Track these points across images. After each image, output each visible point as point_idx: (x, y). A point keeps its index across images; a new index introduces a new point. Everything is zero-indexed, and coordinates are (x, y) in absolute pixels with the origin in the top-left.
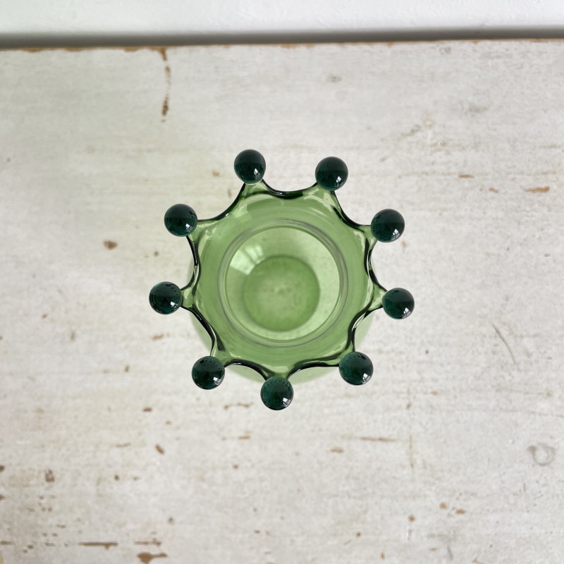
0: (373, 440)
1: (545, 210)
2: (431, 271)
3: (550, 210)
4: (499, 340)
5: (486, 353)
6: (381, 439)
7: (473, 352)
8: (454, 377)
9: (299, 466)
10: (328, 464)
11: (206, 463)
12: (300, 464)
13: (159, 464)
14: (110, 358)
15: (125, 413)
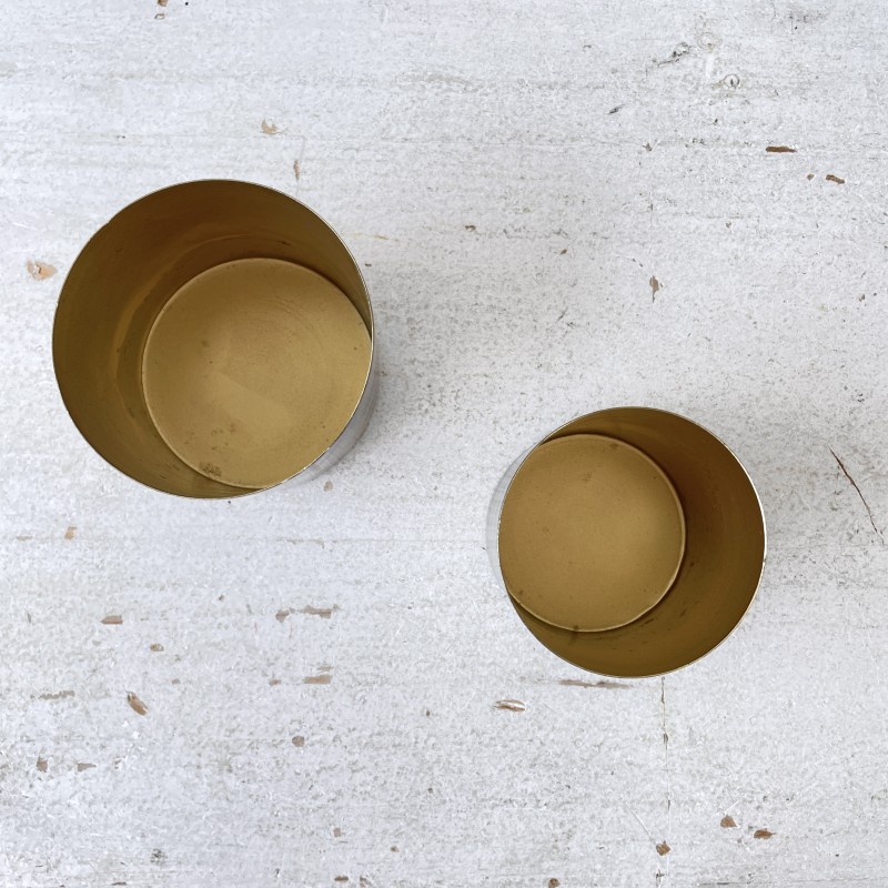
0: (587, 685)
2: (709, 339)
4: (844, 482)
5: (818, 508)
6: (603, 683)
9: (433, 740)
10: (494, 735)
11: (237, 734)
12: (435, 736)
13: (135, 735)
14: (33, 508)
15: (63, 625)
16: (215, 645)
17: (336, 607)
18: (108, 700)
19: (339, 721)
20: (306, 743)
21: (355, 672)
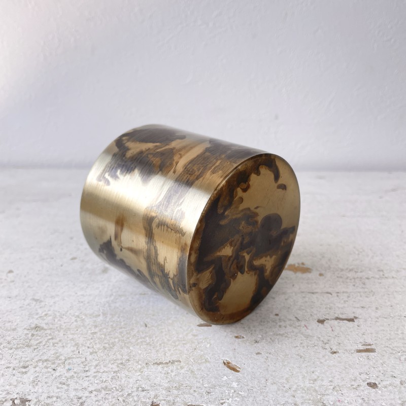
17: (356, 317)
18: (208, 364)
20: (379, 386)
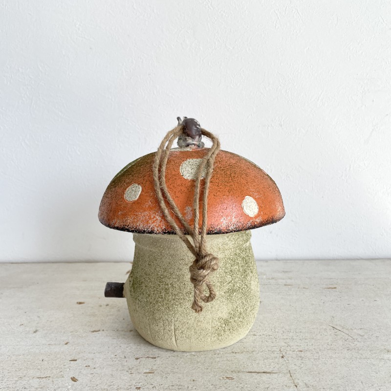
0: (258, 373)
1: (339, 293)
2: (280, 309)
3: (340, 293)
4: (337, 330)
5: (330, 335)
6: (264, 372)
7: (321, 335)
8: (312, 345)
9: (195, 387)
10: (222, 385)
11: (111, 387)
12: (196, 386)
13: (69, 387)
14: (56, 339)
15: (54, 362)
16: (110, 365)
17: (158, 357)
18: (63, 379)
19: (155, 382)
20: (141, 388)
21: (163, 371)
